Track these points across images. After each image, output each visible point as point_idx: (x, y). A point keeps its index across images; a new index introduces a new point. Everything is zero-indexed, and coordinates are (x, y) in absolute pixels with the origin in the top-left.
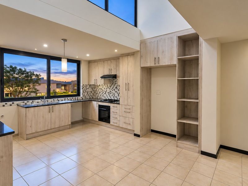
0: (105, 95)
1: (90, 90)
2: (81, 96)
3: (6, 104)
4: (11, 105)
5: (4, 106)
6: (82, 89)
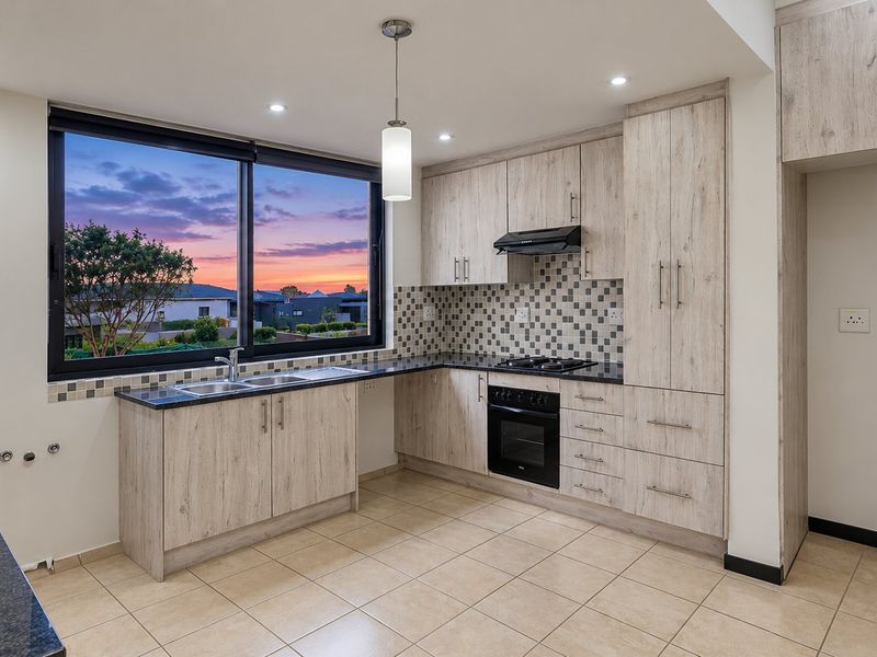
0: (504, 339)
1: (428, 313)
2: (391, 343)
3: (72, 388)
4: (90, 394)
5: (62, 397)
6: (395, 308)
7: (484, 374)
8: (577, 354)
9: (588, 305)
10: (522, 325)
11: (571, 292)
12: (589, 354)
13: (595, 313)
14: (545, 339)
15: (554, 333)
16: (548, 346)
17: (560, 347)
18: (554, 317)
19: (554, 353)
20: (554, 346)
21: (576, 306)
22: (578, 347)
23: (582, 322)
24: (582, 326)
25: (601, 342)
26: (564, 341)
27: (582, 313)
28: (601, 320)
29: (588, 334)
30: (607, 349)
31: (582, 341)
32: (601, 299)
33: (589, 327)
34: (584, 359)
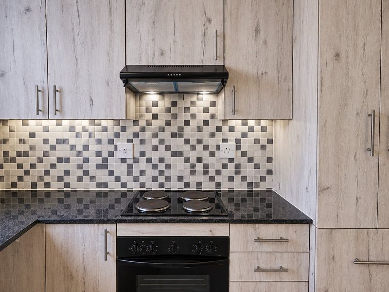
7: (111, 227)
8: (187, 185)
9: (199, 141)
10: (123, 160)
11: (181, 129)
12: (199, 184)
13: (206, 148)
14: (151, 173)
15: (162, 166)
16: (155, 179)
17: (168, 179)
18: (162, 152)
19: (162, 185)
20: (161, 179)
21: (187, 141)
22: (188, 178)
23: (193, 156)
24: (193, 160)
25: (212, 172)
26: (173, 173)
27: (193, 148)
28: (212, 154)
29: (199, 167)
30: (218, 179)
31: (193, 172)
32: (213, 135)
33: (199, 160)
34: (195, 189)
